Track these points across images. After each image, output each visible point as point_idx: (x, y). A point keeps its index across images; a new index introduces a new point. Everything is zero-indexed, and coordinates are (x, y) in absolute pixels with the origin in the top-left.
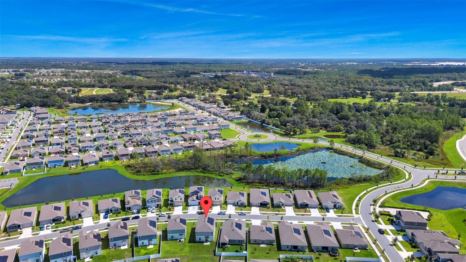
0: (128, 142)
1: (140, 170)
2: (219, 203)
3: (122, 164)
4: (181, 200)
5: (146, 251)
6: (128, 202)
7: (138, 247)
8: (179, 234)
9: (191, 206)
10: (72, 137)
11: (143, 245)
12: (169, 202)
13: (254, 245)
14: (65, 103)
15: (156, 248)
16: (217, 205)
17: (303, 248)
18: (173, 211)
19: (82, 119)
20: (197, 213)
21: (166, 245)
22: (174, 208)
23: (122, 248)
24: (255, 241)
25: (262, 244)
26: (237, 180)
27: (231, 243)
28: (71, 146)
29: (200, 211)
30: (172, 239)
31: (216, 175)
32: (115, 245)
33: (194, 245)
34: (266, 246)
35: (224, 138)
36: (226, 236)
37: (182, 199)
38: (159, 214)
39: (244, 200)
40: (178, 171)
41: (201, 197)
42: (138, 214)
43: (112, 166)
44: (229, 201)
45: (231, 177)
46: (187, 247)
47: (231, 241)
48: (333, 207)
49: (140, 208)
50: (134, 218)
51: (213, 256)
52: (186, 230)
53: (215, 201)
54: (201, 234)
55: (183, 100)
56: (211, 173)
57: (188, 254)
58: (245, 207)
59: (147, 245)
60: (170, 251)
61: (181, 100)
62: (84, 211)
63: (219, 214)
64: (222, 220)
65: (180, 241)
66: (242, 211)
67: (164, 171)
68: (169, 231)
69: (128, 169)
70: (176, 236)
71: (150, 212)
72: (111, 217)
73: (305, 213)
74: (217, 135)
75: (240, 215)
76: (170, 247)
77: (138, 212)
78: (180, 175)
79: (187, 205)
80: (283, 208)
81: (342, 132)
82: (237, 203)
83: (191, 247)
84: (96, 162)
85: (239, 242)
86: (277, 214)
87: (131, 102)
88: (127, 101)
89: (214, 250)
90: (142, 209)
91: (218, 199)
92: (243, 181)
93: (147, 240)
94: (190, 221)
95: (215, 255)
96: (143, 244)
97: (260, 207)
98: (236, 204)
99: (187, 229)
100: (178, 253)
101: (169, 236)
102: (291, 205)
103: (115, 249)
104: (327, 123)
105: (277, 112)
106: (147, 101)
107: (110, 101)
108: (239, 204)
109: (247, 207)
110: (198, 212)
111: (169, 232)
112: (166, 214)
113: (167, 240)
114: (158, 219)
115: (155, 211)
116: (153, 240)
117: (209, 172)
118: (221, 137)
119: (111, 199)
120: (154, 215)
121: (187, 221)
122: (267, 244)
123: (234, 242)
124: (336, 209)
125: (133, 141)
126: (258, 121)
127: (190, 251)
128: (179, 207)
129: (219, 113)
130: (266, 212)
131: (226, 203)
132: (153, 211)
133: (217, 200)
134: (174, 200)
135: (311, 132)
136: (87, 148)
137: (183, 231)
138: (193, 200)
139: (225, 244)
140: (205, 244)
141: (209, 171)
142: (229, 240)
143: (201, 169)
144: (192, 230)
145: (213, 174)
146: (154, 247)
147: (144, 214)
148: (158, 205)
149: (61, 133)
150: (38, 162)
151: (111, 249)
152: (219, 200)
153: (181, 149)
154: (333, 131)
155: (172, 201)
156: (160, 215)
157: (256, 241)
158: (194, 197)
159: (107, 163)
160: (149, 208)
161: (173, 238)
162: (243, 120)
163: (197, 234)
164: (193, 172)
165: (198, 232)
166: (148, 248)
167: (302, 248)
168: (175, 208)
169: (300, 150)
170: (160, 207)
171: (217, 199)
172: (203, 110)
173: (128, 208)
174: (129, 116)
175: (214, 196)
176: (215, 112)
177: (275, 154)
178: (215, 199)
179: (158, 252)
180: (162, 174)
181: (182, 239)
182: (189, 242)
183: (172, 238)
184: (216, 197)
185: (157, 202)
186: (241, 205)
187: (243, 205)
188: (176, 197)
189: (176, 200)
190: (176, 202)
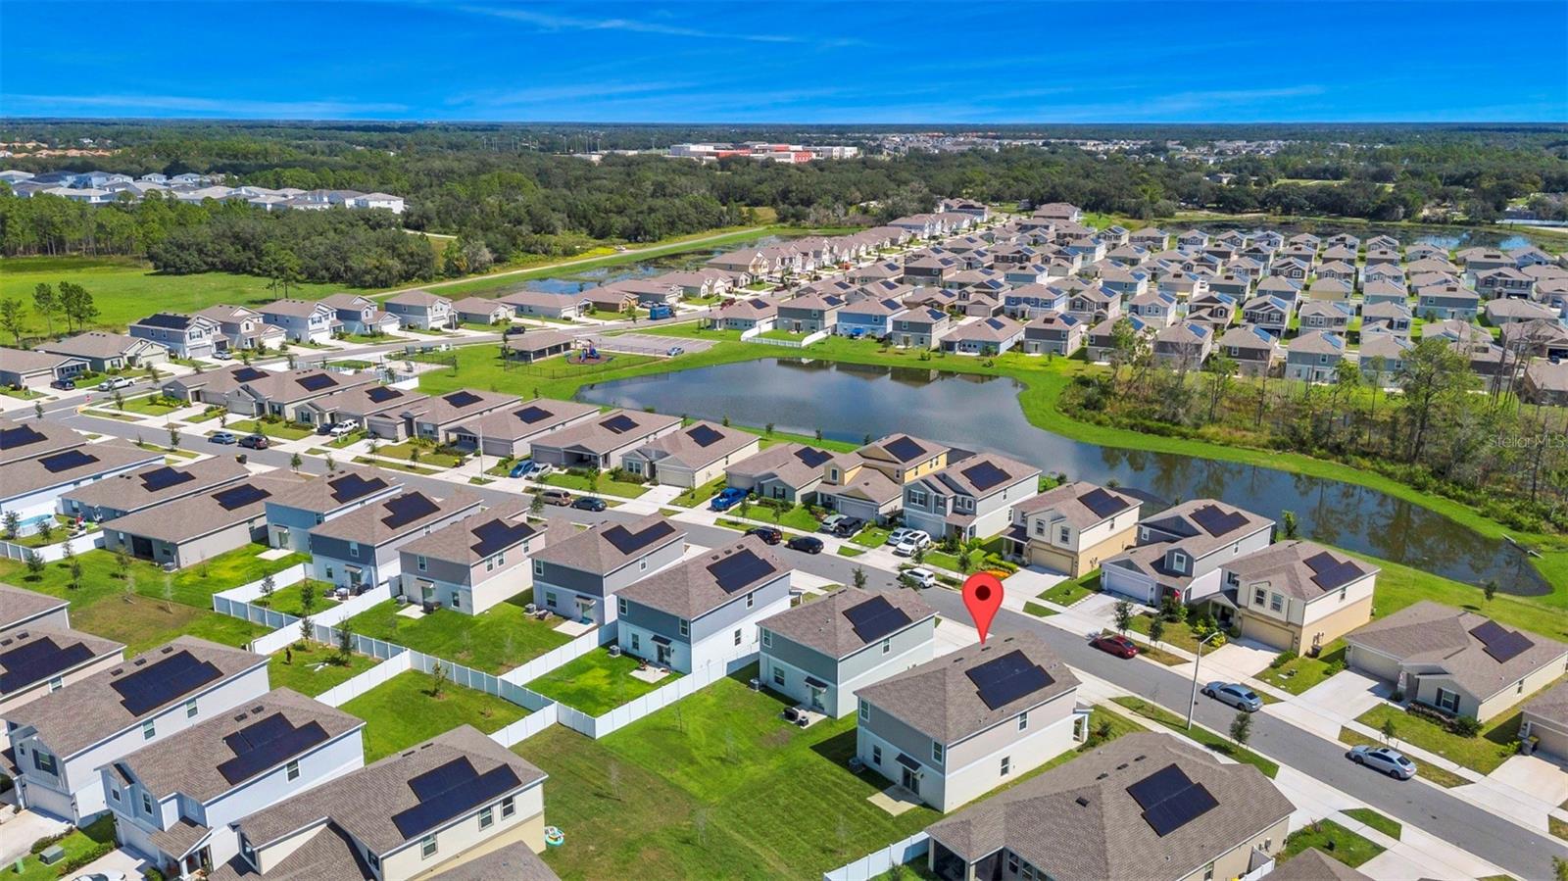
2: (1278, 637)
3: (1077, 373)
4: (1064, 539)
5: (603, 683)
6: (834, 472)
7: (609, 651)
9: (1112, 592)
10: (1022, 272)
11: (635, 652)
12: (1003, 533)
14: (1163, 202)
19: (1149, 239)
22: (1013, 570)
31: (1486, 515)
32: (551, 602)
37: (1071, 538)
38: (906, 568)
41: (1181, 560)
42: (839, 535)
43: (1026, 371)
49: (873, 520)
53: (1251, 615)
56: (1460, 498)
65: (789, 715)
67: (1206, 429)
69: (1071, 391)
71: (889, 548)
77: (840, 530)
79: (1096, 583)
84: (986, 348)
88: (1407, 216)
90: (884, 525)
91: (1277, 607)
93: (652, 635)
96: (635, 645)
103: (541, 617)
106: (1508, 221)
113: (749, 679)
114: (859, 580)
116: (674, 643)
119: (797, 447)
120: (891, 564)
128: (1051, 577)
132: (904, 546)
133: (1266, 610)
134: (1031, 532)
136: (1023, 306)
138: (1130, 564)
141: (1458, 482)
143: (1417, 468)
145: (1470, 503)
146: (659, 685)
147: (863, 544)
150: (810, 310)
151: (531, 611)
152: (1281, 616)
155: (1019, 531)
156: (906, 571)
158: (1153, 553)
159: (1029, 360)
166: (634, 672)
168: (1021, 571)
171: (1268, 600)
173: (827, 500)
175: (1254, 577)
178: (1260, 601)
181: (811, 709)
183: (776, 680)
184: (1263, 587)
185: (954, 511)
186: (1438, 703)
187: (1456, 710)
188: (1041, 517)
189: (1040, 531)
190: (1037, 545)
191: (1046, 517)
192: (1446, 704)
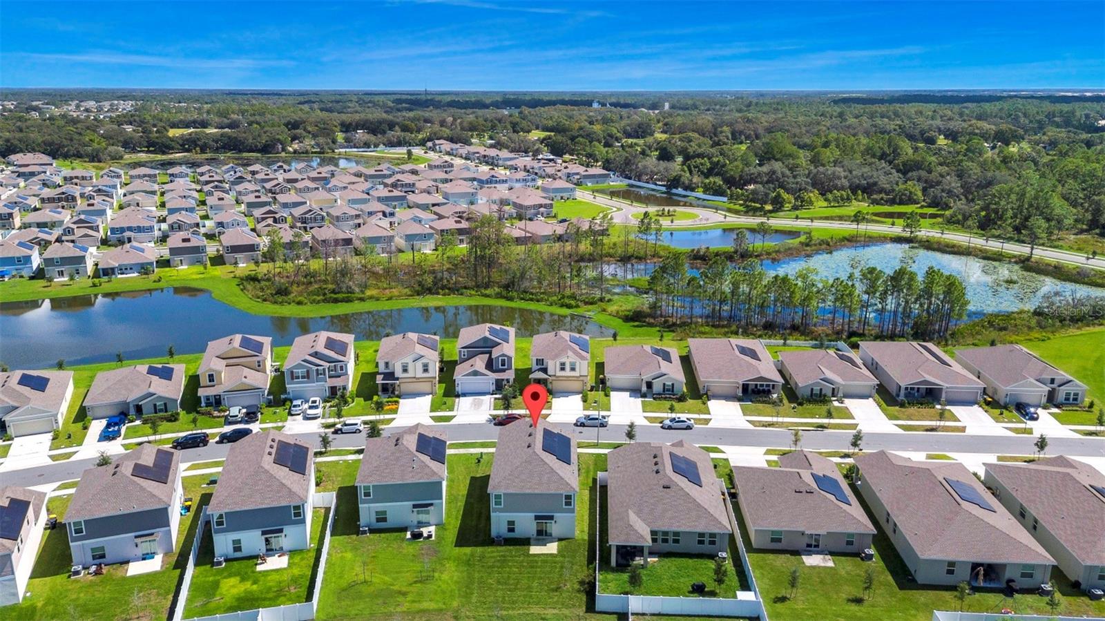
0: (264, 219)
1: (286, 289)
2: (577, 385)
3: (232, 275)
4: (426, 370)
5: (248, 585)
6: (211, 378)
7: (213, 564)
8: (412, 503)
9: (464, 395)
10: (91, 208)
11: (238, 555)
12: (379, 380)
13: (771, 556)
14: (111, 148)
15: (296, 571)
16: (567, 393)
17: (1031, 576)
18: (395, 411)
20: (490, 421)
21: (349, 555)
22: (397, 402)
23: (135, 569)
24: (773, 540)
25: (809, 553)
26: (627, 319)
27: (661, 546)
28: (74, 226)
29: (501, 412)
30: (382, 527)
31: (551, 305)
32: (99, 555)
33: (482, 557)
34: (831, 564)
35: (560, 217)
36: (639, 513)
37: (430, 368)
38: (333, 425)
39: (674, 373)
40: (418, 295)
41: (503, 361)
42: (247, 422)
43: (193, 280)
44: (612, 377)
45: (604, 310)
46: (450, 566)
47: (660, 537)
48: (1044, 400)
49: (262, 403)
50: (225, 439)
51: (581, 611)
52: (444, 484)
53: (558, 378)
54: (518, 501)
55: (437, 147)
56: (531, 300)
57: (455, 604)
58: (681, 399)
59: (257, 557)
60: (364, 588)
61: (433, 149)
62: (17, 408)
63: (583, 425)
64: (596, 446)
65: (417, 536)
66: (674, 415)
67: (369, 293)
68: (367, 488)
69: (249, 287)
70: (400, 511)
71: (300, 417)
72: (133, 433)
73: (938, 423)
74: (542, 210)
75: (670, 428)
76: (365, 564)
77: (251, 416)
78: (424, 304)
79: (451, 392)
80: (836, 404)
81: (919, 205)
82: (649, 385)
83: (468, 563)
84: (143, 268)
85: (701, 542)
86: (822, 427)
87: (295, 152)
88: (284, 150)
89: (582, 583)
90: (270, 404)
91: (573, 369)
92: (652, 321)
93: (258, 532)
94: (462, 451)
95: (591, 607)
96: (237, 549)
97: (740, 400)
98: (644, 389)
99: (451, 481)
100: (404, 594)
101: (367, 511)
102: (867, 392)
103: (98, 573)
104: (871, 181)
105: (709, 159)
106: (341, 150)
107: (240, 151)
108: (657, 387)
109: (691, 401)
110: (495, 417)
111: (367, 494)
112: (365, 423)
113: (358, 532)
114: (325, 441)
115: (319, 411)
116: (288, 530)
117: (526, 295)
118: (555, 217)
119: (143, 368)
120: (314, 427)
121: (449, 452)
122: (832, 554)
123: (676, 541)
124: (1057, 406)
125: (277, 216)
126: (656, 184)
127: (466, 589)
128: (418, 399)
129: (540, 168)
130: (775, 419)
131: (602, 384)
132: (310, 412)
133: (568, 373)
134: (399, 373)
135: (825, 204)
137: (433, 489)
138: (476, 373)
139: (637, 551)
140: (535, 550)
141: (525, 292)
142: (653, 533)
143: (497, 290)
144: (471, 484)
146: (290, 565)
147: (276, 422)
148: (333, 390)
149: (65, 203)
151: (77, 573)
152: (576, 374)
153: (432, 235)
154: (892, 202)
155: (390, 375)
156: (339, 426)
157: (779, 540)
158: (479, 363)
159: (185, 271)
160: (295, 403)
161: (384, 520)
162: (612, 183)
163: (498, 503)
164: (471, 295)
165: (501, 491)
166: (259, 568)
167: (1023, 575)
168: (401, 401)
169: (813, 242)
170: (343, 396)
171: (568, 367)
172: (492, 164)
173: (212, 400)
174: (282, 171)
175: (556, 356)
176: (528, 168)
177: (736, 252)
178: (563, 369)
179: (303, 592)
180: (362, 300)
181: (428, 524)
182: (462, 541)
183: (378, 520)
184: (563, 360)
185: (330, 377)
186: (664, 391)
187: (673, 391)
188: (405, 360)
189: (405, 370)
190: (404, 380)
191: (408, 360)
192: (668, 390)
